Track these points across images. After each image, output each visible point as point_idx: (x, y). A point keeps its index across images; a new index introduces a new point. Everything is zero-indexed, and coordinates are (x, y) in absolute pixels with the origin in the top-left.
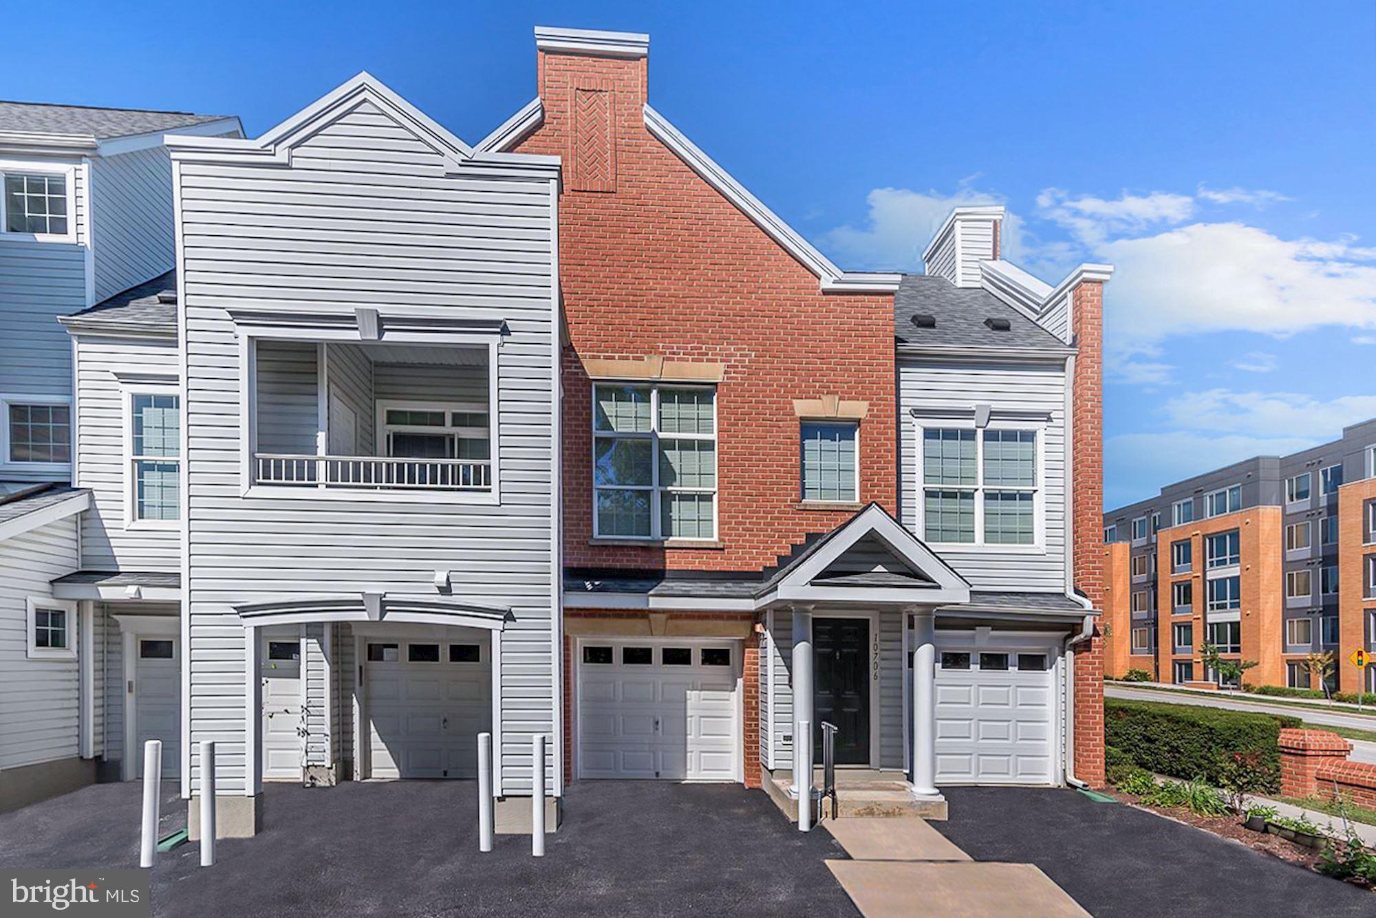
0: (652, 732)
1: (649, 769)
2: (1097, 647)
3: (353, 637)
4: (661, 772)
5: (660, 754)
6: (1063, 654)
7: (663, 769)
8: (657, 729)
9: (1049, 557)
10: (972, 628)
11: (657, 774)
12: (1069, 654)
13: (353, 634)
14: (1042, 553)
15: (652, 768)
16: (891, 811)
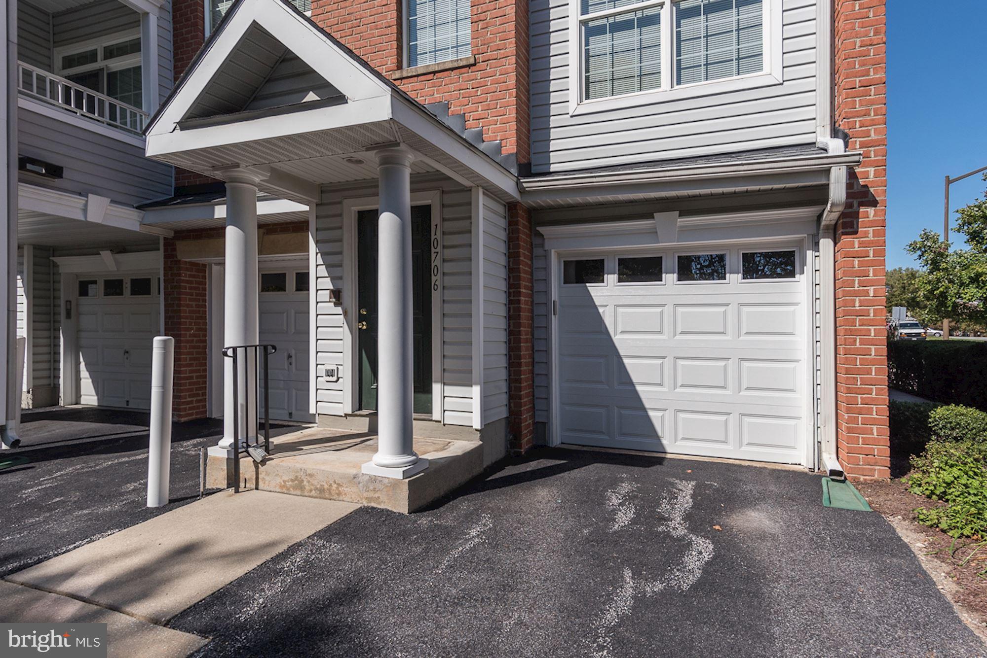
0: (286, 367)
1: (284, 409)
2: (872, 224)
3: (60, 274)
4: (294, 412)
5: (294, 392)
6: (816, 246)
7: (296, 409)
8: (291, 364)
9: (788, 87)
10: (650, 216)
11: (290, 414)
12: (826, 244)
13: (60, 272)
14: (778, 82)
15: (286, 408)
16: (326, 486)
